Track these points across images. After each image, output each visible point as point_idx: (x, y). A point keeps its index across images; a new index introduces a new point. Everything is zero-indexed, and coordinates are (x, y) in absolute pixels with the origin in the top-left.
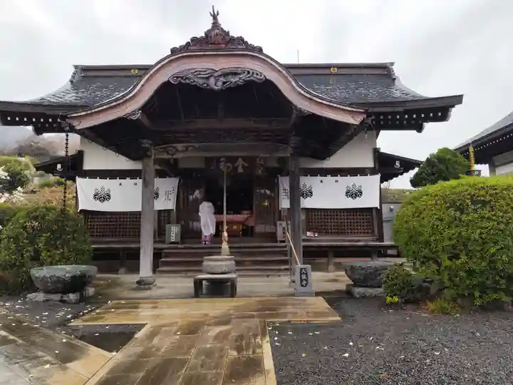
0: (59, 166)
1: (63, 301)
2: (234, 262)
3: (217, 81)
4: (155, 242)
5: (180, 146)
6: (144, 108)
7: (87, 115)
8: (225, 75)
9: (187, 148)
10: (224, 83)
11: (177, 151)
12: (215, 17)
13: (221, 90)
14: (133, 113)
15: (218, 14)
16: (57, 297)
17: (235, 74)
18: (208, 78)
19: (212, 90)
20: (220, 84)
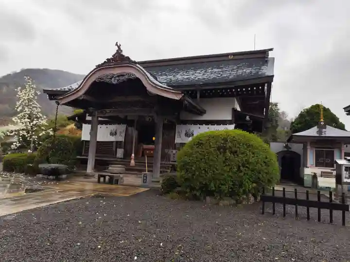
0: (77, 118)
1: (47, 178)
2: (124, 169)
3: (115, 80)
4: (96, 156)
5: (108, 110)
6: (85, 93)
7: (63, 98)
8: (118, 76)
9: (111, 111)
10: (118, 80)
11: (106, 112)
12: (119, 47)
13: (117, 84)
14: (81, 96)
15: (120, 45)
16: (46, 177)
17: (123, 76)
18: (111, 79)
19: (113, 84)
20: (116, 81)
